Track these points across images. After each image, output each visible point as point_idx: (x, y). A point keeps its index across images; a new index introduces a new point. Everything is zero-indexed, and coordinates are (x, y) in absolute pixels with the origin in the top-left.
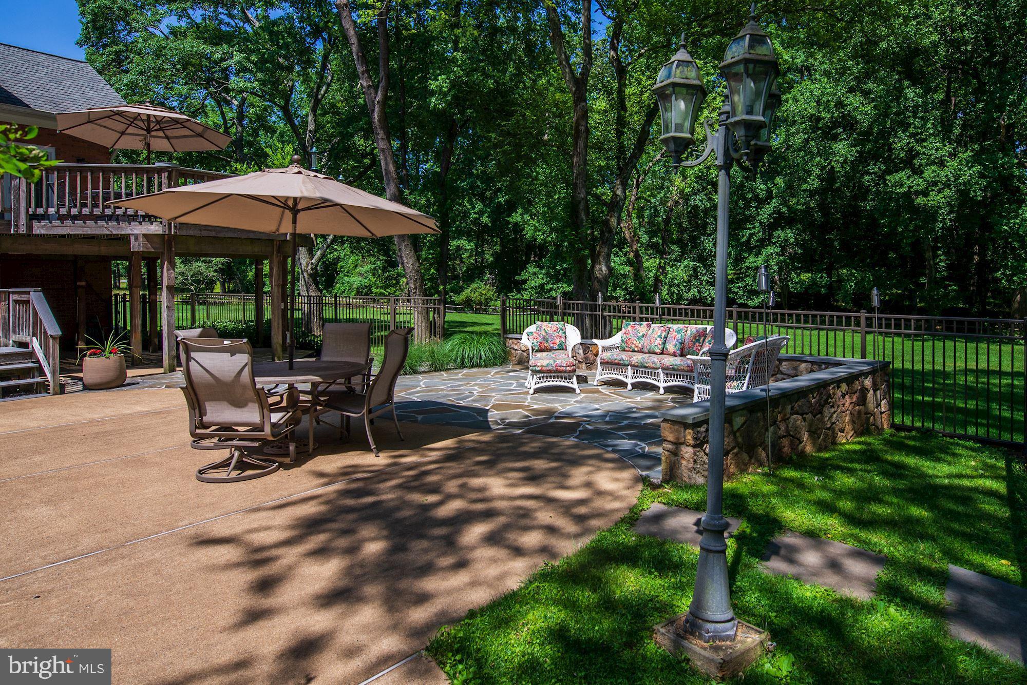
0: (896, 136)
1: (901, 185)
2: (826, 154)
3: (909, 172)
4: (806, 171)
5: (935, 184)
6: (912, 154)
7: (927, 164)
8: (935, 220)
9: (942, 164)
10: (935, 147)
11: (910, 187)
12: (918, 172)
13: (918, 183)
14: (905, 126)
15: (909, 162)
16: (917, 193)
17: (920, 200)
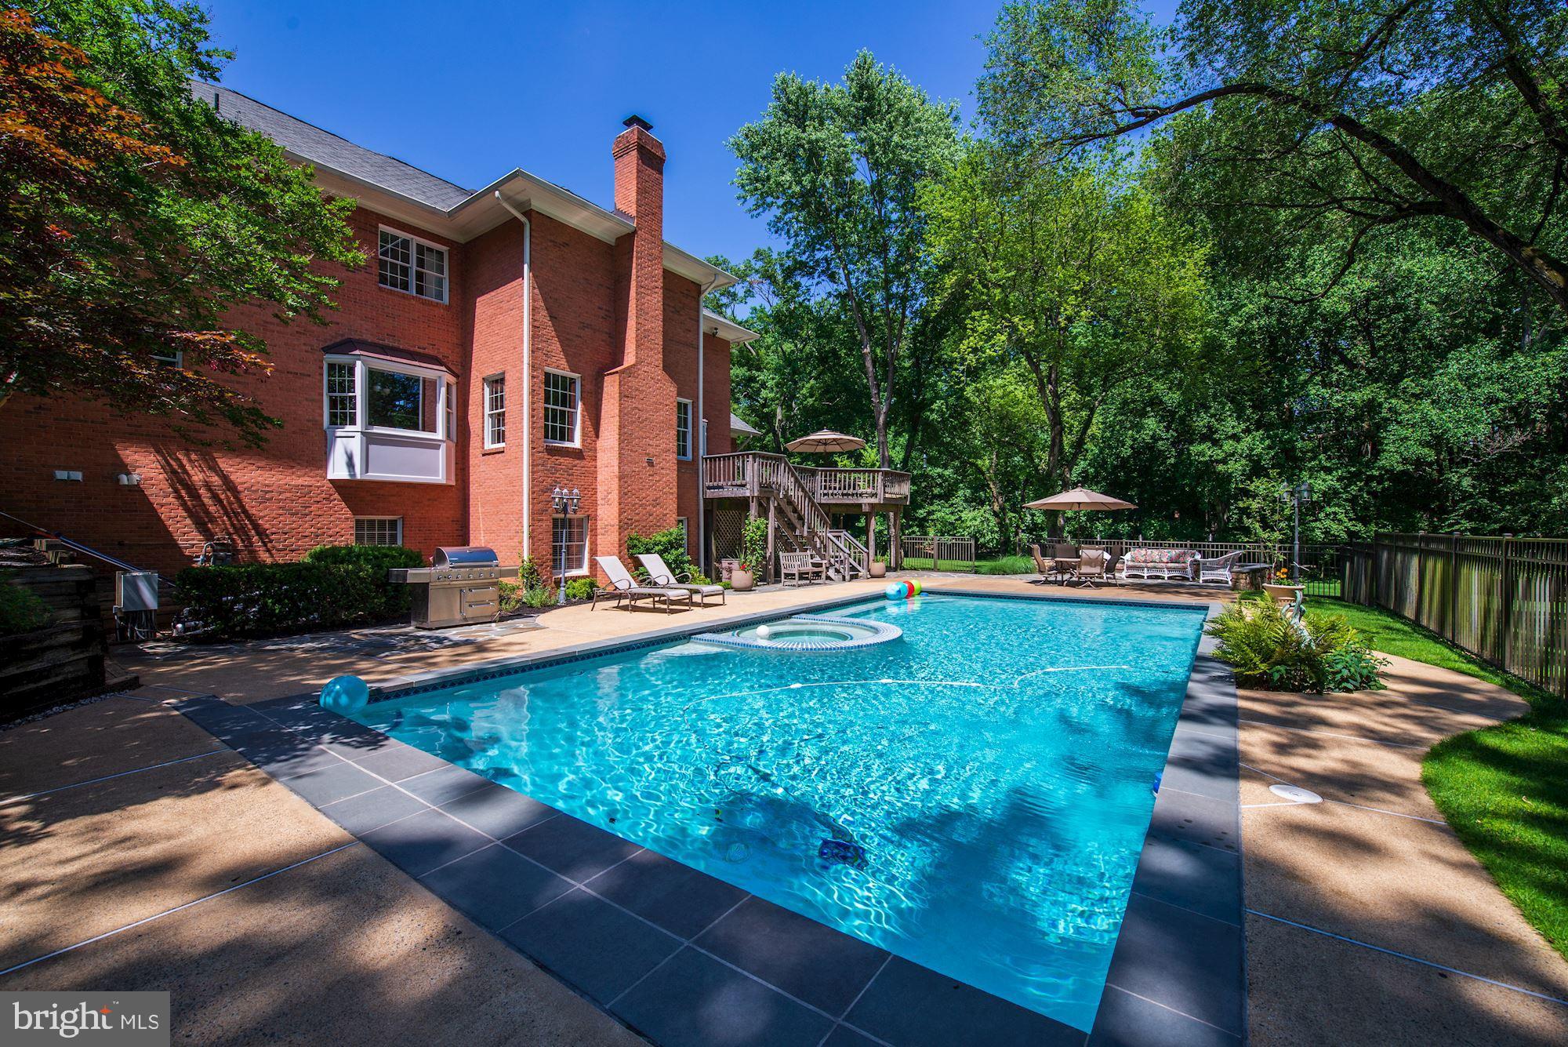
0: (1198, 416)
1: (1204, 456)
2: (1138, 427)
3: (1209, 444)
4: (1118, 441)
5: (1233, 455)
6: (1211, 430)
7: (1225, 439)
8: (1230, 482)
9: (1236, 438)
10: (1231, 425)
11: (1211, 456)
12: (1216, 443)
13: (1219, 454)
14: (1207, 408)
15: (1209, 436)
16: (1218, 462)
17: (1220, 468)
